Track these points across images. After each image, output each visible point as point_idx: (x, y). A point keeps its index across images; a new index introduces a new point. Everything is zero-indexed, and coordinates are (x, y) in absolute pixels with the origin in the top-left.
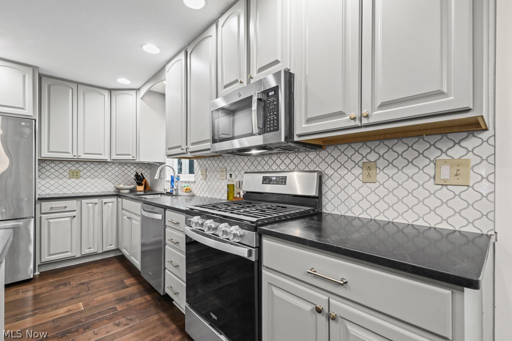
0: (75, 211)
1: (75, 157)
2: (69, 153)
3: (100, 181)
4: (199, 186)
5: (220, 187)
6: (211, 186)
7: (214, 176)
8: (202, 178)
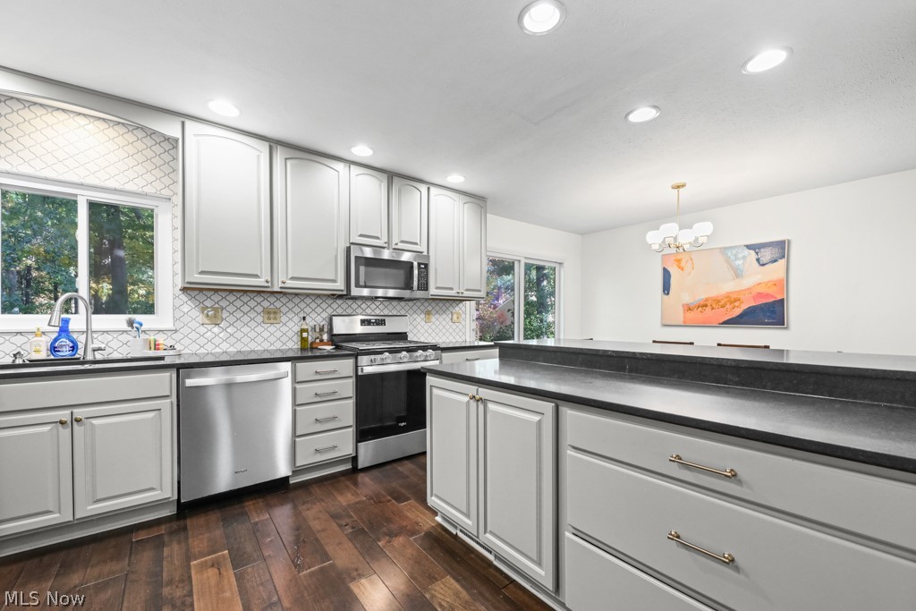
4: (194, 336)
5: (266, 334)
6: (239, 335)
7: (246, 319)
8: (208, 322)
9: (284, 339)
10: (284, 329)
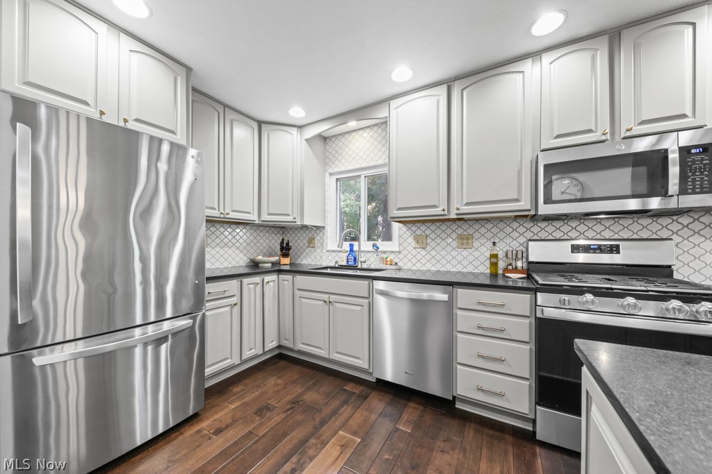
0: (234, 296)
1: (222, 216)
2: (214, 209)
3: (230, 252)
4: (410, 256)
5: (460, 258)
6: (438, 257)
7: (444, 244)
8: (418, 246)
9: (476, 263)
10: (476, 254)
